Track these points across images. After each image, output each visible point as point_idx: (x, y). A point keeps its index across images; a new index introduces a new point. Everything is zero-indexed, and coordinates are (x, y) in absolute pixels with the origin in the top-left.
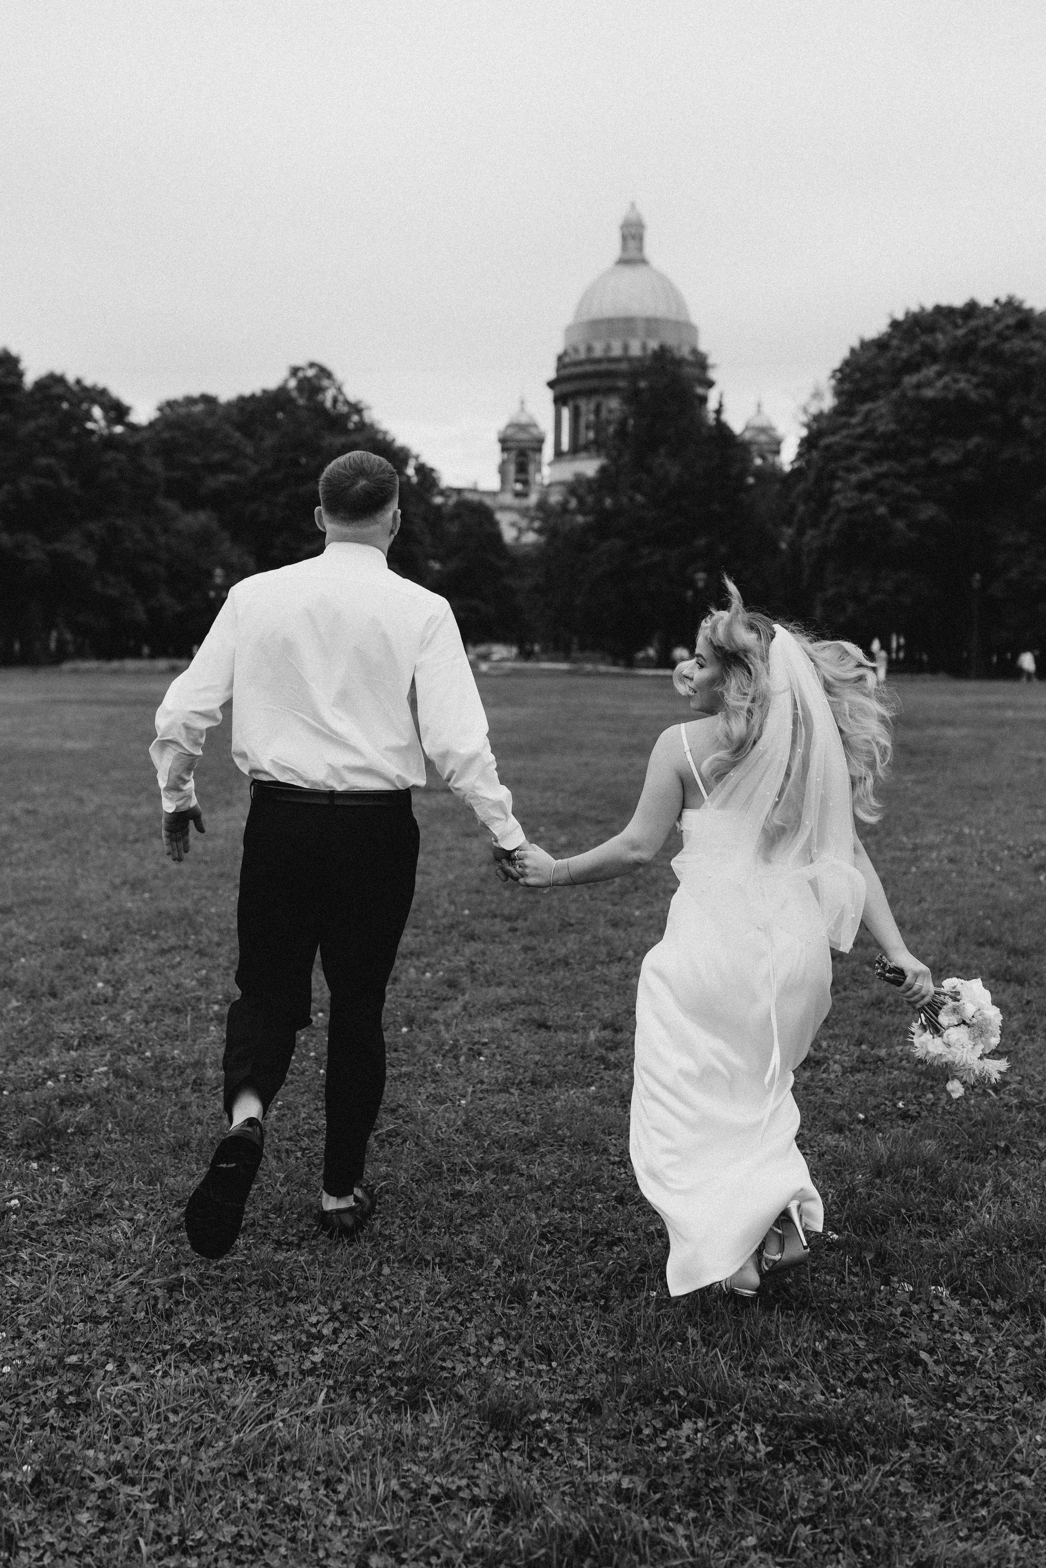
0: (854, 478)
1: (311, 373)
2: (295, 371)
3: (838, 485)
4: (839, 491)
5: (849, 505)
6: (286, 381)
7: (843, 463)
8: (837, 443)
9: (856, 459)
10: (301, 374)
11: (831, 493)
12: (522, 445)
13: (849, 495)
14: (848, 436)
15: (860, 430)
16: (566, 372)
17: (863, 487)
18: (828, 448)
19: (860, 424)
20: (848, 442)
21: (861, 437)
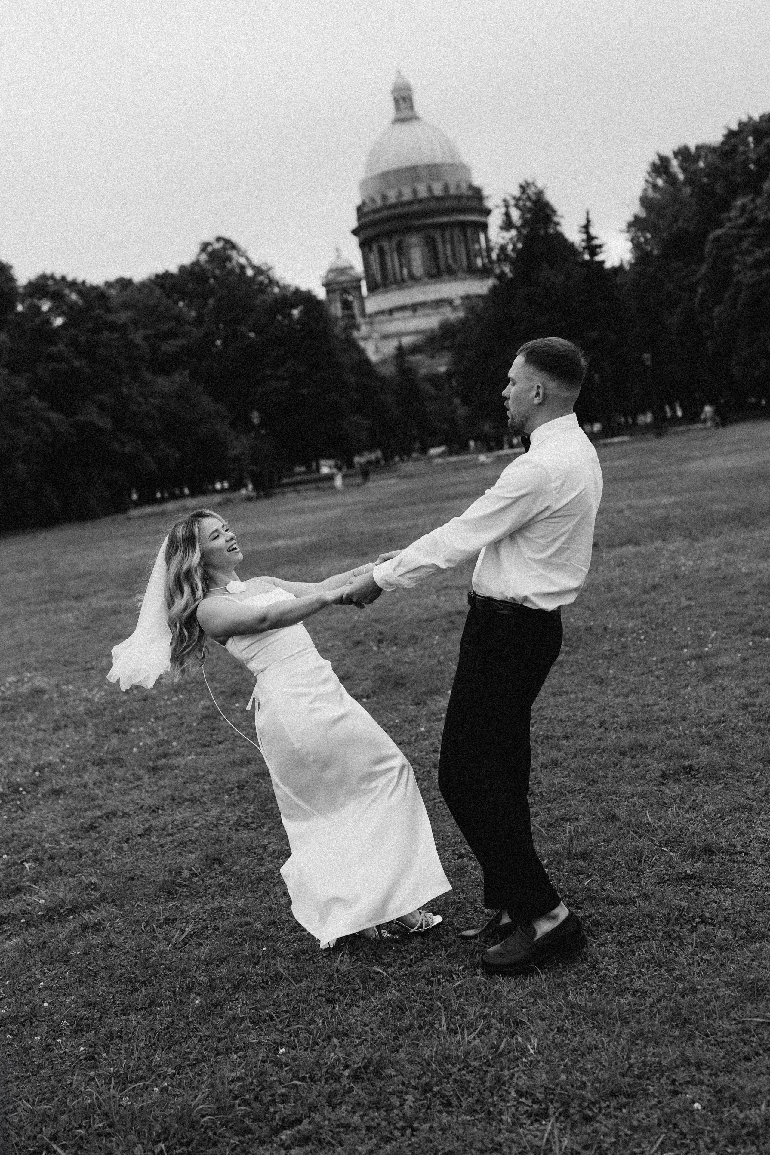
0: (749, 260)
1: (218, 246)
2: (205, 246)
3: (736, 268)
4: (739, 272)
5: (751, 281)
6: (199, 255)
7: (735, 249)
8: (726, 234)
9: (745, 245)
10: (210, 249)
11: (731, 274)
12: (345, 285)
13: (749, 274)
14: (732, 228)
15: (741, 221)
16: (367, 220)
17: (758, 265)
18: (717, 239)
19: (740, 216)
20: (735, 231)
21: (744, 227)
